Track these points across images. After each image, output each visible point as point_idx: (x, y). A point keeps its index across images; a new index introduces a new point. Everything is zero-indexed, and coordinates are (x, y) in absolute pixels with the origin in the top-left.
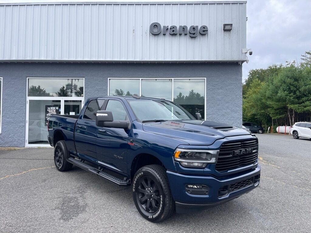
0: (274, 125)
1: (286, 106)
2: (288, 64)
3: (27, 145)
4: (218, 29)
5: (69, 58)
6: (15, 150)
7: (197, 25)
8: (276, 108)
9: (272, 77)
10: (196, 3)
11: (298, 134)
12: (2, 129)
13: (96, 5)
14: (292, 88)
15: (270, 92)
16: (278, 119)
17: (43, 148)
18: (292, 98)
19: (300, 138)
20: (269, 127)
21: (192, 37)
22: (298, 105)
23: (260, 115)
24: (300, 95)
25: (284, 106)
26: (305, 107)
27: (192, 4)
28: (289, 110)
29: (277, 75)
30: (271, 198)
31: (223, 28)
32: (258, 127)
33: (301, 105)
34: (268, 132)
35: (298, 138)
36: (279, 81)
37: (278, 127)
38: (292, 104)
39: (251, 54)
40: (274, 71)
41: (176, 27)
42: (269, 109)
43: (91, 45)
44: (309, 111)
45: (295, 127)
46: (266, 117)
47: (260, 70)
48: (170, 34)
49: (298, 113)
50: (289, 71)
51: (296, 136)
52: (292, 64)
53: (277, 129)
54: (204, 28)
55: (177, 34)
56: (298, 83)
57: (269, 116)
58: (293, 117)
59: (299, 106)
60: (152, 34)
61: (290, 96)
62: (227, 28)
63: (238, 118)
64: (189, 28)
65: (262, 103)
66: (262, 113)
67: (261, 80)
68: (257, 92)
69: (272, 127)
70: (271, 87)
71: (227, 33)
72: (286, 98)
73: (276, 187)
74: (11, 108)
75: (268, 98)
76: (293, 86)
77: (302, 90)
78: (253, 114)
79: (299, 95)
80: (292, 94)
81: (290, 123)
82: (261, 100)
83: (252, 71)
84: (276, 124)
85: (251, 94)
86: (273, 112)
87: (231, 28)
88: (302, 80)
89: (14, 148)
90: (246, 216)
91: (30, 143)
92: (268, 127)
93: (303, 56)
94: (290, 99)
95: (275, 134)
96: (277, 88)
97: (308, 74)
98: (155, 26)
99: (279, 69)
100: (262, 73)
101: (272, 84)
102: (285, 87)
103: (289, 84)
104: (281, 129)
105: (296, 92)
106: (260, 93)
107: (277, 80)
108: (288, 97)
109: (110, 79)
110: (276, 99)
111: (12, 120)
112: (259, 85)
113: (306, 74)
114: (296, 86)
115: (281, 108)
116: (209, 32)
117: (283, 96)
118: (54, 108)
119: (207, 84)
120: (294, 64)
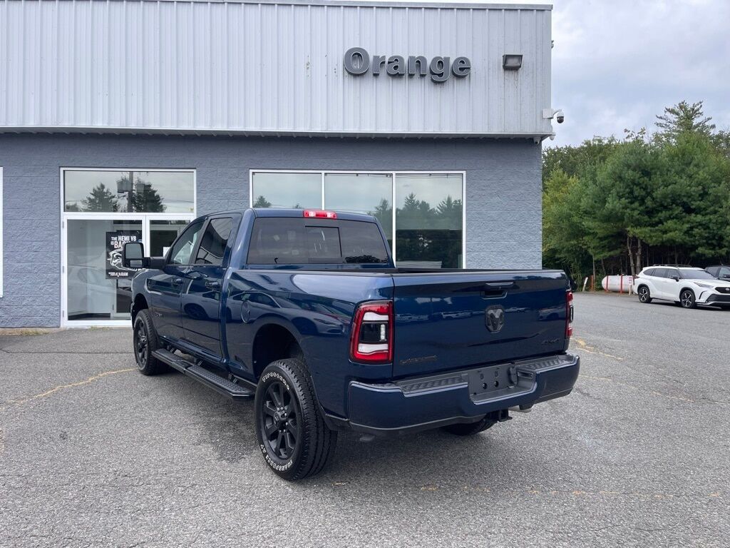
0: (597, 272)
1: (624, 231)
2: (628, 137)
3: (66, 324)
4: (491, 65)
5: (160, 125)
6: (37, 334)
7: (447, 56)
8: (601, 236)
9: (594, 167)
10: (444, 7)
11: (649, 293)
12: (5, 287)
13: (221, 5)
14: (638, 192)
15: (590, 200)
16: (606, 260)
17: (103, 329)
18: (636, 213)
19: (653, 301)
20: (587, 279)
21: (436, 83)
22: (649, 228)
23: (568, 251)
24: (654, 205)
25: (620, 230)
26: (665, 232)
27: (437, 9)
28: (630, 239)
29: (604, 161)
30: (613, 415)
31: (502, 64)
33: (657, 228)
34: (584, 289)
35: (649, 301)
36: (609, 176)
37: (606, 278)
38: (636, 226)
39: (560, 120)
40: (596, 152)
41: (402, 59)
42: (586, 238)
44: (674, 241)
45: (643, 278)
46: (581, 256)
47: (566, 149)
48: (389, 75)
49: (651, 245)
50: (631, 153)
51: (646, 296)
52: (637, 137)
53: (604, 282)
54: (463, 62)
55: (403, 75)
56: (650, 180)
57: (586, 252)
58: (638, 255)
59: (651, 231)
60: (350, 73)
61: (633, 210)
62: (511, 63)
63: (533, 258)
64: (429, 62)
65: (572, 225)
66: (572, 246)
67: (567, 173)
68: (560, 200)
69: (593, 277)
70: (592, 189)
71: (511, 75)
72: (623, 214)
73: (619, 394)
74: (26, 239)
75: (586, 212)
76: (638, 188)
77: (659, 196)
78: (551, 250)
79: (650, 207)
80: (636, 204)
81: (632, 269)
82: (569, 217)
83: (547, 152)
84: (601, 271)
85: (548, 205)
86: (595, 244)
87: (519, 64)
88: (658, 173)
89: (34, 330)
90: (572, 445)
91: (71, 318)
92: (584, 279)
93: (661, 118)
94: (632, 216)
95: (600, 292)
96: (605, 190)
97: (672, 159)
98: (357, 55)
99: (608, 146)
100: (571, 156)
101: (595, 182)
102: (622, 190)
103: (630, 184)
104: (612, 281)
105: (646, 201)
106: (567, 202)
107: (604, 173)
108: (628, 210)
109: (253, 173)
110: (601, 215)
111: (29, 266)
112: (564, 183)
113: (667, 159)
114: (646, 185)
115: (612, 236)
116: (472, 71)
117: (617, 209)
118: (127, 238)
119: (467, 186)
120: (642, 137)
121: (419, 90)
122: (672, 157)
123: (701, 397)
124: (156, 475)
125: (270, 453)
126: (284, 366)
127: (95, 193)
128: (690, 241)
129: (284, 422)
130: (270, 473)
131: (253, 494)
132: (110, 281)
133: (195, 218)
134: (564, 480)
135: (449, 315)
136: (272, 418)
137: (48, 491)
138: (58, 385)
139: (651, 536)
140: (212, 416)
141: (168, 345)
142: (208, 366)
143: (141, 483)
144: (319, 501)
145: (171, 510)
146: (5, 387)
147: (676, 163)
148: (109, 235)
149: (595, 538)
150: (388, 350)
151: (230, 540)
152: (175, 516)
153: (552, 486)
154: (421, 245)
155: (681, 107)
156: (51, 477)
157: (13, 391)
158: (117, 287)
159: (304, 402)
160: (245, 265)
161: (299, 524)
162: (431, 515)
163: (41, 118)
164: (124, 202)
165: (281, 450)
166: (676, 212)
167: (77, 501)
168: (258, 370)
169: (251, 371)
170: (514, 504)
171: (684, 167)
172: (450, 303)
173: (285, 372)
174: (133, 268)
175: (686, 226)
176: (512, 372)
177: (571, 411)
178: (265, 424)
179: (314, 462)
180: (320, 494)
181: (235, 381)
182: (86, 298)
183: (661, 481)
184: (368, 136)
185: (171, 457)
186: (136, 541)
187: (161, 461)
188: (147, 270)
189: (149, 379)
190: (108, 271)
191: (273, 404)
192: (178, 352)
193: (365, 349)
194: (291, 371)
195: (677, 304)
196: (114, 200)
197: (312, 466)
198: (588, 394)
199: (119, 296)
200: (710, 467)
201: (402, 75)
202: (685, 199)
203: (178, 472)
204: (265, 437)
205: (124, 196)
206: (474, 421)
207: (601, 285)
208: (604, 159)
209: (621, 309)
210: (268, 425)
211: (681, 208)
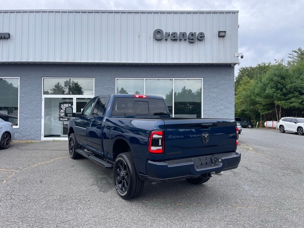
0: (262, 120)
1: (274, 103)
2: (276, 62)
3: (43, 139)
4: (213, 36)
6: (32, 143)
7: (195, 32)
8: (264, 104)
9: (261, 75)
10: (194, 12)
11: (284, 129)
12: (20, 124)
13: (105, 13)
14: (279, 86)
15: (259, 90)
16: (266, 115)
17: (57, 141)
18: (279, 95)
19: (286, 132)
20: (258, 122)
21: (191, 43)
23: (250, 111)
24: (287, 92)
25: (272, 102)
26: (291, 103)
27: (191, 13)
28: (276, 106)
29: (265, 73)
31: (218, 35)
32: (247, 122)
33: (288, 101)
34: (257, 127)
35: (284, 132)
36: (267, 79)
37: (266, 122)
38: (279, 100)
39: (242, 57)
40: (263, 69)
41: (177, 33)
42: (257, 105)
43: (101, 49)
44: (295, 107)
45: (281, 122)
46: (255, 113)
47: (250, 68)
48: (172, 40)
49: (285, 108)
50: (276, 70)
51: (283, 130)
52: (280, 63)
53: (265, 124)
54: (202, 34)
56: (285, 81)
57: (258, 111)
58: (280, 112)
59: (285, 102)
60: (156, 39)
61: (277, 93)
62: (222, 34)
63: (231, 113)
64: (188, 34)
65: (251, 100)
66: (252, 109)
67: (250, 78)
68: (246, 89)
69: (261, 122)
70: (260, 84)
71: (221, 39)
72: (273, 95)
74: (28, 105)
75: (257, 94)
76: (280, 84)
77: (288, 88)
78: (243, 110)
79: (285, 92)
80: (279, 91)
81: (277, 118)
82: (250, 96)
83: (242, 69)
84: (264, 119)
85: (241, 91)
86: (261, 108)
87: (225, 35)
88: (288, 78)
89: (31, 141)
90: (240, 189)
91: (45, 136)
92: (257, 122)
93: (290, 54)
94: (277, 96)
95: (264, 128)
96: (265, 85)
97: (294, 72)
98: (159, 32)
99: (268, 66)
100: (252, 70)
101: (261, 82)
102: (273, 85)
103: (276, 82)
104: (269, 124)
105: (283, 90)
106: (249, 90)
107: (265, 78)
108: (275, 94)
109: (117, 79)
110: (264, 95)
111: (29, 116)
112: (248, 82)
113: (292, 72)
114: (283, 83)
115: (269, 104)
116: (206, 37)
117: (271, 93)
118: (67, 105)
119: (203, 84)
120: (282, 63)
121: (184, 46)
122: (294, 71)
123: (297, 171)
124: (75, 196)
125: (119, 189)
126: (124, 155)
127: (56, 87)
128: (302, 107)
129: (124, 177)
130: (119, 197)
131: (112, 204)
132: (60, 122)
133: (94, 97)
134: (235, 202)
135: (193, 136)
136: (120, 175)
137: (35, 201)
138: (39, 162)
139: (267, 224)
140: (98, 175)
141: (82, 147)
142: (97, 155)
143: (69, 199)
144: (137, 207)
145: (80, 209)
146: (19, 163)
147: (296, 74)
148: (60, 104)
149: (243, 224)
150: (162, 149)
151: (102, 220)
152: (82, 211)
153: (229, 204)
154: (188, 107)
155: (299, 50)
156: (36, 196)
157: (22, 164)
158: (63, 124)
159: (131, 169)
160: (111, 116)
161: (129, 216)
162: (180, 213)
163: (35, 58)
164: (67, 90)
165: (123, 188)
166: (296, 95)
167: (45, 205)
168: (115, 157)
169: (112, 157)
170: (213, 211)
171: (299, 75)
172: (194, 131)
173: (124, 157)
174: (69, 117)
175: (300, 100)
176: (212, 159)
177: (242, 176)
178: (117, 178)
179: (135, 192)
180: (137, 205)
181: (107, 161)
182: (51, 129)
183: (274, 204)
184: (163, 64)
185: (81, 190)
186: (67, 220)
187: (77, 191)
188: (74, 118)
189: (74, 161)
190: (60, 118)
191: (120, 170)
192: (86, 150)
193: (153, 148)
194: (127, 157)
195: (296, 134)
196: (63, 89)
197: (134, 194)
198: (250, 170)
199: (64, 128)
200: (295, 199)
201: (177, 40)
202: (300, 89)
203: (83, 195)
204: (117, 183)
205: (67, 88)
206: (196, 177)
207: (264, 125)
208: (265, 72)
209: (271, 135)
210: (118, 178)
211: (298, 93)
